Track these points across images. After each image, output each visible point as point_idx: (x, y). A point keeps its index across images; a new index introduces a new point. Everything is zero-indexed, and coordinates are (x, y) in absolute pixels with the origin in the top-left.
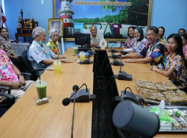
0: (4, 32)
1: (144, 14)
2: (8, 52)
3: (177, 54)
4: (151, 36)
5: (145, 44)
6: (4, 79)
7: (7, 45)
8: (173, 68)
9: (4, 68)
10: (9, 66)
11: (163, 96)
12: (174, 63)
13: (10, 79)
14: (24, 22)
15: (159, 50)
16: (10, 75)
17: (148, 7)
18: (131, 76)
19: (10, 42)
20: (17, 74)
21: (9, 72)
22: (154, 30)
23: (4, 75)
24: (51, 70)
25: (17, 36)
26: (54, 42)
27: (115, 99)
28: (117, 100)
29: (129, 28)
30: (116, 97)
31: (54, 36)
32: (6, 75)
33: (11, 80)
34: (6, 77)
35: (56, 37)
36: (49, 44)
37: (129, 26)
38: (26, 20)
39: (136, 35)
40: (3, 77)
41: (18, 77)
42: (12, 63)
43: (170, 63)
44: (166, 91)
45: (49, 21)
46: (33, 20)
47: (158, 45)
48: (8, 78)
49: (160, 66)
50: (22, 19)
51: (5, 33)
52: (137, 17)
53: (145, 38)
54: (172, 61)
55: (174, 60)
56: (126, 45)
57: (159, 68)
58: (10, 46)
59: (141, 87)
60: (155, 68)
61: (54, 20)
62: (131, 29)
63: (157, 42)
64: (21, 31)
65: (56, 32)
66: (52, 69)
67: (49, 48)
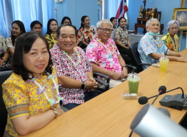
0: (122, 22)
2: (124, 42)
6: (107, 68)
7: (124, 35)
9: (110, 57)
10: (115, 56)
13: (113, 68)
14: (145, 12)
16: (114, 65)
19: (127, 32)
20: (121, 65)
21: (114, 62)
23: (108, 64)
24: (157, 67)
25: (136, 27)
26: (172, 36)
31: (173, 28)
32: (110, 64)
33: (113, 70)
34: (109, 66)
35: (174, 30)
36: (165, 37)
38: (148, 10)
40: (107, 65)
41: (122, 68)
42: (119, 53)
45: (175, 11)
46: (156, 9)
48: (111, 67)
50: (144, 9)
51: (124, 23)
58: (127, 36)
61: (180, 10)
64: (142, 22)
65: (176, 24)
66: (159, 65)
67: (163, 42)
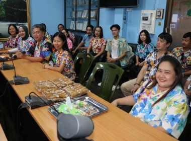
1: (22, 10)
3: (64, 50)
4: (38, 34)
5: (31, 43)
8: (64, 63)
11: (64, 92)
12: (64, 59)
15: (48, 49)
17: (26, 3)
18: (27, 78)
22: (40, 28)
27: (21, 107)
28: (23, 107)
29: (10, 25)
30: (21, 104)
37: (9, 23)
39: (21, 33)
43: (59, 59)
44: (65, 86)
47: (46, 44)
49: (51, 63)
52: (15, 13)
53: (31, 36)
54: (60, 56)
55: (62, 56)
56: (9, 44)
57: (50, 65)
59: (42, 88)
60: (47, 65)
62: (12, 27)
63: (44, 40)
